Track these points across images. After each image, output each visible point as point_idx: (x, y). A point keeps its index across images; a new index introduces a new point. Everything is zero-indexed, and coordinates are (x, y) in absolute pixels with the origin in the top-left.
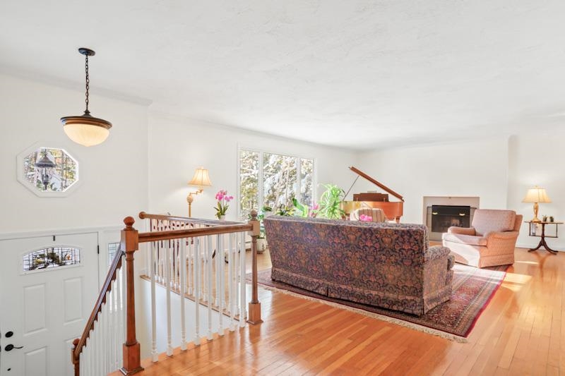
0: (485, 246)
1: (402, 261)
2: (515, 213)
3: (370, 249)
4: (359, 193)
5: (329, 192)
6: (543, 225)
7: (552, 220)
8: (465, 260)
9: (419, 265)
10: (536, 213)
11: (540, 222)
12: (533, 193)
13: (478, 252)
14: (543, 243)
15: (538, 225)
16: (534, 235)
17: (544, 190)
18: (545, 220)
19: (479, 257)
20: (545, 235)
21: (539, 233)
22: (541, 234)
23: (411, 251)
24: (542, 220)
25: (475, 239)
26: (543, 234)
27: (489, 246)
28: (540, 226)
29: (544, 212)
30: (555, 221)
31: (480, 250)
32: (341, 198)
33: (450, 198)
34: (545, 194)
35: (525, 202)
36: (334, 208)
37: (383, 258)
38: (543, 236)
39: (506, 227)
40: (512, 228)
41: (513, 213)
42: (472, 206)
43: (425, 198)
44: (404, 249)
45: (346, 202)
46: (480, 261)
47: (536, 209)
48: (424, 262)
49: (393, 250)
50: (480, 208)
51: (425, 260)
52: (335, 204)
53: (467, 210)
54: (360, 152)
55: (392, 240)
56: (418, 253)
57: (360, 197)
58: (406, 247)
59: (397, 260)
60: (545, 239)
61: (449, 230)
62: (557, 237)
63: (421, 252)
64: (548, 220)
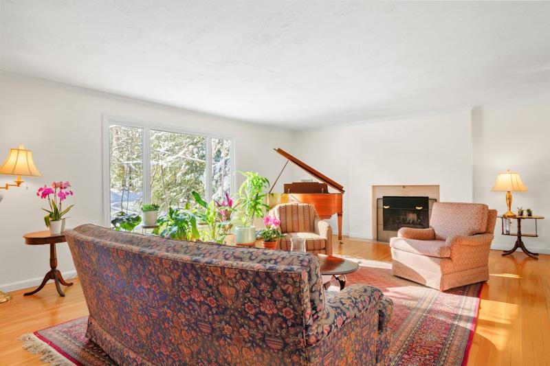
0: (449, 258)
1: (263, 340)
2: (487, 207)
3: (200, 306)
4: (291, 183)
5: (248, 182)
6: (519, 220)
7: (530, 214)
8: (421, 278)
9: (298, 351)
10: (510, 205)
11: (514, 217)
12: (505, 180)
13: (438, 268)
14: (519, 244)
15: (512, 220)
16: (508, 234)
17: (517, 175)
18: (521, 214)
19: (440, 275)
20: (522, 233)
21: (514, 230)
22: (516, 232)
23: (279, 320)
24: (516, 213)
25: (434, 247)
26: (519, 232)
27: (455, 258)
28: (515, 222)
29: (519, 204)
30: (534, 215)
31: (441, 265)
32: (264, 190)
33: (404, 187)
34: (519, 181)
35: (496, 190)
36: (257, 204)
37: (228, 329)
38: (519, 235)
39: (476, 228)
40: (484, 230)
41: (484, 207)
42: (431, 196)
43: (374, 187)
44: (264, 314)
45: (272, 194)
46: (442, 279)
47: (509, 199)
48: (308, 344)
49: (243, 314)
50: (441, 201)
51: (312, 340)
52: (257, 197)
53: (424, 202)
54: (296, 131)
55: (237, 291)
56: (293, 326)
57: (292, 188)
58: (267, 308)
59: (253, 336)
60: (523, 239)
61: (400, 233)
62: (537, 236)
63: (299, 323)
64: (525, 214)
